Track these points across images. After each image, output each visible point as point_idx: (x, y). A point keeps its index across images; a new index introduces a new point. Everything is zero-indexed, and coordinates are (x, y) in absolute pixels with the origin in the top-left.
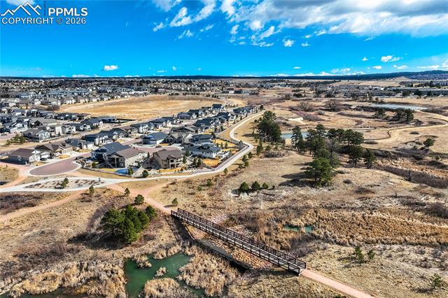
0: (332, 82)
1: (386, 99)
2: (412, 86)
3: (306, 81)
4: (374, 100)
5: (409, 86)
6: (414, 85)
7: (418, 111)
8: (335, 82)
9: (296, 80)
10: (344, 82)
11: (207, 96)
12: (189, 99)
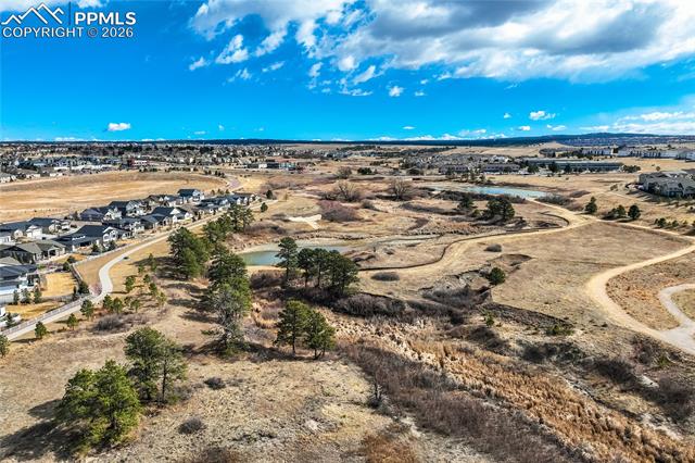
0: (443, 150)
1: (498, 178)
2: (554, 156)
3: (406, 147)
4: (478, 179)
5: (549, 156)
6: (557, 154)
7: (532, 200)
8: (448, 149)
9: (392, 147)
10: (460, 150)
11: (206, 173)
12: (172, 179)
